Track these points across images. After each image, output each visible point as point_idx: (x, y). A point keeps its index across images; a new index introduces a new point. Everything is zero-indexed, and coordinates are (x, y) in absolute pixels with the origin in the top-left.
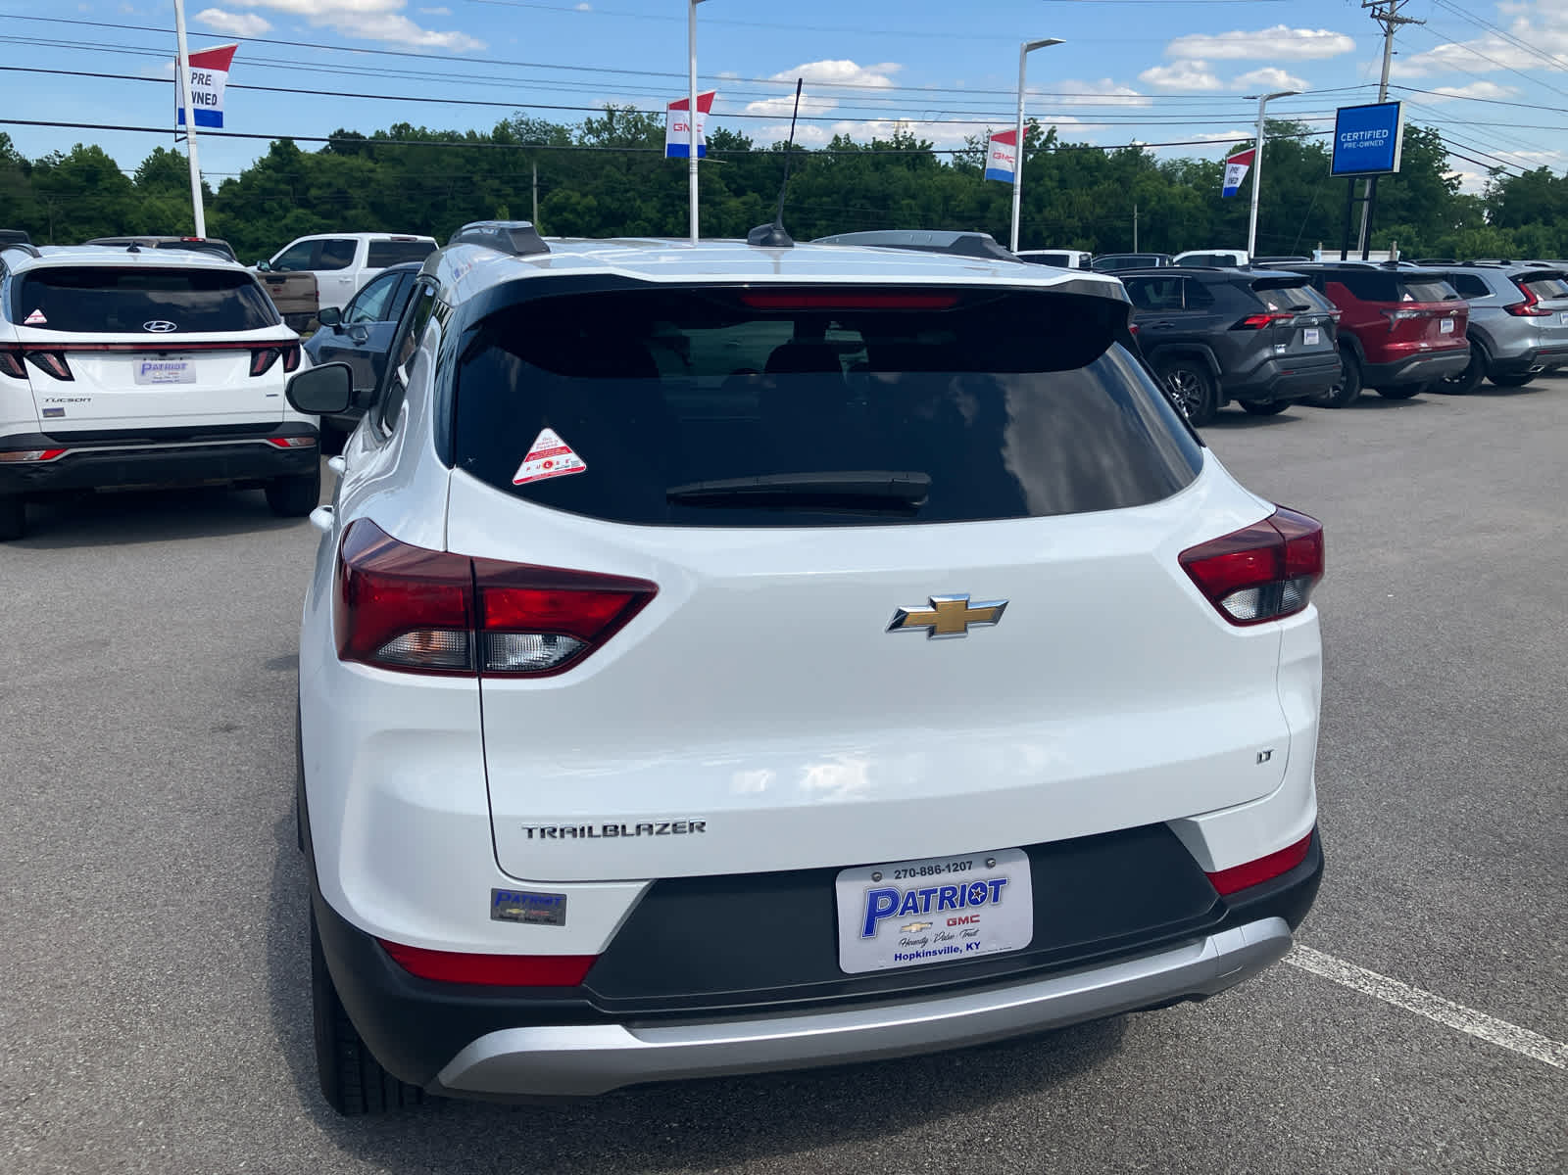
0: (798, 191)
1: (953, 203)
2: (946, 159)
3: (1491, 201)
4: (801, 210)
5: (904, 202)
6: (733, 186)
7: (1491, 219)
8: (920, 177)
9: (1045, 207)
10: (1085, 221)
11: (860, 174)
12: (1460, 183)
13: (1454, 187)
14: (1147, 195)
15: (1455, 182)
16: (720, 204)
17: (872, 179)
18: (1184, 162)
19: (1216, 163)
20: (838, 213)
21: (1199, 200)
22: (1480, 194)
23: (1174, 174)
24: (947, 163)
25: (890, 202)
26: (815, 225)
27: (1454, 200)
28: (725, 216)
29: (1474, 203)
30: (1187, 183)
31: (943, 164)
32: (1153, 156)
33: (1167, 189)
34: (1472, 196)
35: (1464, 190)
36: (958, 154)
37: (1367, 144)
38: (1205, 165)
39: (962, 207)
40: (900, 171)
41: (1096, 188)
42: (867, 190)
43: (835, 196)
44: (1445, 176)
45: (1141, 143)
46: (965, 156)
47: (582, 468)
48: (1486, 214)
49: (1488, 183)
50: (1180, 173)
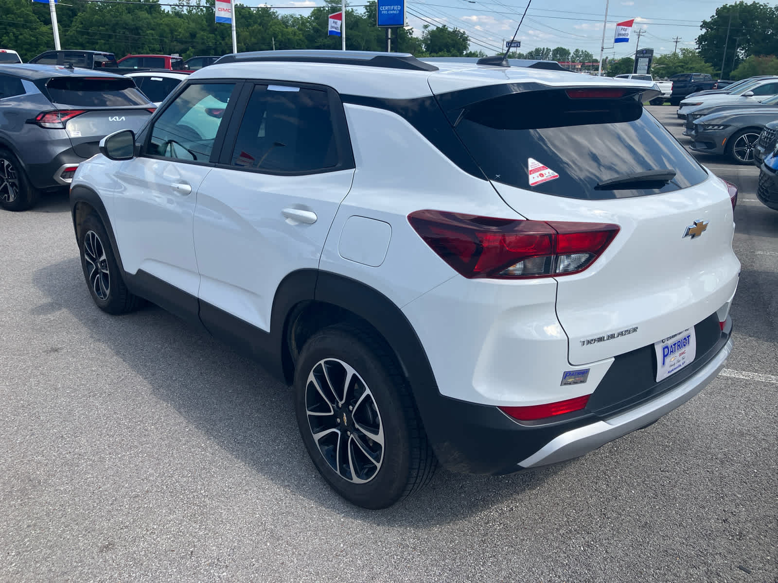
0: (84, 23)
1: (176, 33)
2: (167, 9)
3: (425, 40)
4: (88, 34)
5: (148, 32)
6: (42, 19)
7: (426, 49)
8: (155, 18)
9: (226, 37)
10: (247, 45)
11: (120, 15)
12: (413, 32)
13: (411, 34)
14: (276, 32)
15: (411, 31)
16: (35, 29)
17: (127, 18)
18: (292, 17)
19: (307, 17)
20: (110, 36)
21: (301, 36)
22: (420, 37)
23: (287, 22)
24: (169, 11)
25: (140, 31)
26: (97, 43)
27: (411, 40)
28: (40, 37)
29: (418, 41)
30: (294, 27)
31: (166, 11)
32: (276, 12)
33: (285, 30)
34: (417, 38)
35: (414, 36)
36: (173, 6)
37: (392, 12)
38: (302, 18)
39: (181, 35)
40: (144, 15)
41: (250, 28)
42: (127, 24)
43: (107, 27)
44: (406, 28)
45: (270, 6)
46: (177, 7)
47: (557, 176)
48: (423, 47)
49: (423, 32)
50: (290, 22)
